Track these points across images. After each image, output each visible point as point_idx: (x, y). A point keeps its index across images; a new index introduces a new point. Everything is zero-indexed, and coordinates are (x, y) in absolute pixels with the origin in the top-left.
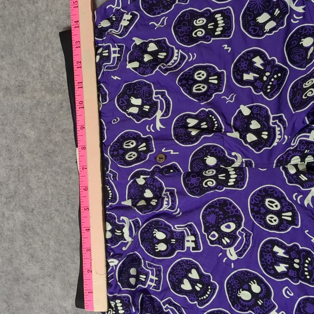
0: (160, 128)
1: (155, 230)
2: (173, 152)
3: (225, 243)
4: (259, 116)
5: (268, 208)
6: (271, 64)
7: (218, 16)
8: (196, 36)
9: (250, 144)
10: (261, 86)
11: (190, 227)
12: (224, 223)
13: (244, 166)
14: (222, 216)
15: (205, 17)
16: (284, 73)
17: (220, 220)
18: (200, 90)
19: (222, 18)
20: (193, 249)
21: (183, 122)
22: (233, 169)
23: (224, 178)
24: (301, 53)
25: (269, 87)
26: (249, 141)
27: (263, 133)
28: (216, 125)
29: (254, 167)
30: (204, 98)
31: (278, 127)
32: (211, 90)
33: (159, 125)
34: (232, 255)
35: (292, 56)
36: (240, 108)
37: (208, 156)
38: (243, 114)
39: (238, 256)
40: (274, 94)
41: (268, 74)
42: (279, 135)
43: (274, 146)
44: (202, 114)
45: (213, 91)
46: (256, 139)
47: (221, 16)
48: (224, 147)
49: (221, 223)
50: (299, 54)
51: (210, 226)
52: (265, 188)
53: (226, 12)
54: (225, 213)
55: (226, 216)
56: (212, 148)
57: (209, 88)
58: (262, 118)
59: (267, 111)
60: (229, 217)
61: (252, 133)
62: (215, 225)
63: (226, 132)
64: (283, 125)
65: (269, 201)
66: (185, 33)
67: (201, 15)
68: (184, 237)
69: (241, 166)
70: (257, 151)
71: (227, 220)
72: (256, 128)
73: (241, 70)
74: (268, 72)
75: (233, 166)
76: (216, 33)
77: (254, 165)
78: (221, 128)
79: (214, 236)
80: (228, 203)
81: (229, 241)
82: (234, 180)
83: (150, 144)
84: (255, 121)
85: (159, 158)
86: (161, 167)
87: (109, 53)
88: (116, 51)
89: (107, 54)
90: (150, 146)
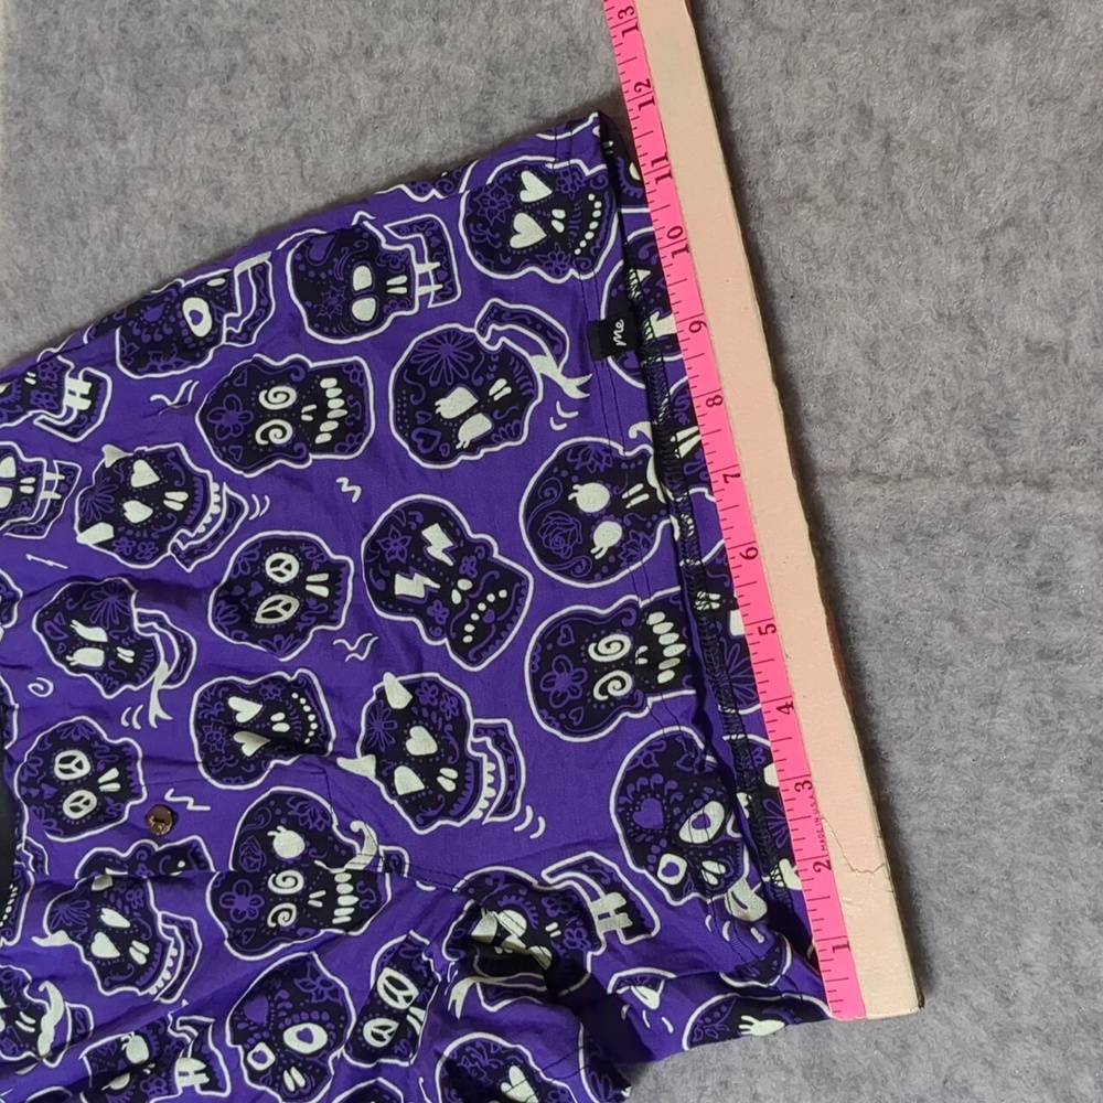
0: (157, 719)
2: (195, 804)
4: (434, 714)
6: (476, 555)
7: (328, 383)
8: (266, 442)
9: (402, 799)
10: (444, 617)
13: (380, 870)
15: (292, 384)
16: (519, 589)
18: (276, 614)
19: (339, 391)
21: (219, 706)
22: (349, 877)
23: (320, 904)
24: (571, 530)
25: (469, 628)
26: (401, 792)
27: (442, 772)
28: (314, 726)
29: (406, 875)
30: (284, 643)
31: (489, 760)
32: (309, 615)
33: (156, 710)
35: (545, 536)
36: (381, 680)
37: (280, 828)
38: (387, 704)
40: (484, 653)
41: (464, 584)
42: (489, 785)
43: (471, 821)
44: (272, 687)
46: (422, 787)
47: (336, 387)
48: (330, 803)
50: (565, 531)
53: (351, 373)
56: (293, 803)
57: (303, 608)
59: (461, 705)
61: (409, 767)
63: (336, 754)
64: (506, 755)
66: (231, 433)
67: (282, 376)
69: (372, 870)
70: (420, 826)
72: (424, 753)
73: (388, 560)
74: (465, 577)
75: (348, 866)
76: (320, 439)
77: (407, 868)
78: (327, 737)
82: (351, 910)
83: (130, 773)
84: (423, 730)
85: (155, 820)
86: (157, 848)
87: (36, 486)
88: (53, 482)
89: (30, 490)
90: (131, 781)
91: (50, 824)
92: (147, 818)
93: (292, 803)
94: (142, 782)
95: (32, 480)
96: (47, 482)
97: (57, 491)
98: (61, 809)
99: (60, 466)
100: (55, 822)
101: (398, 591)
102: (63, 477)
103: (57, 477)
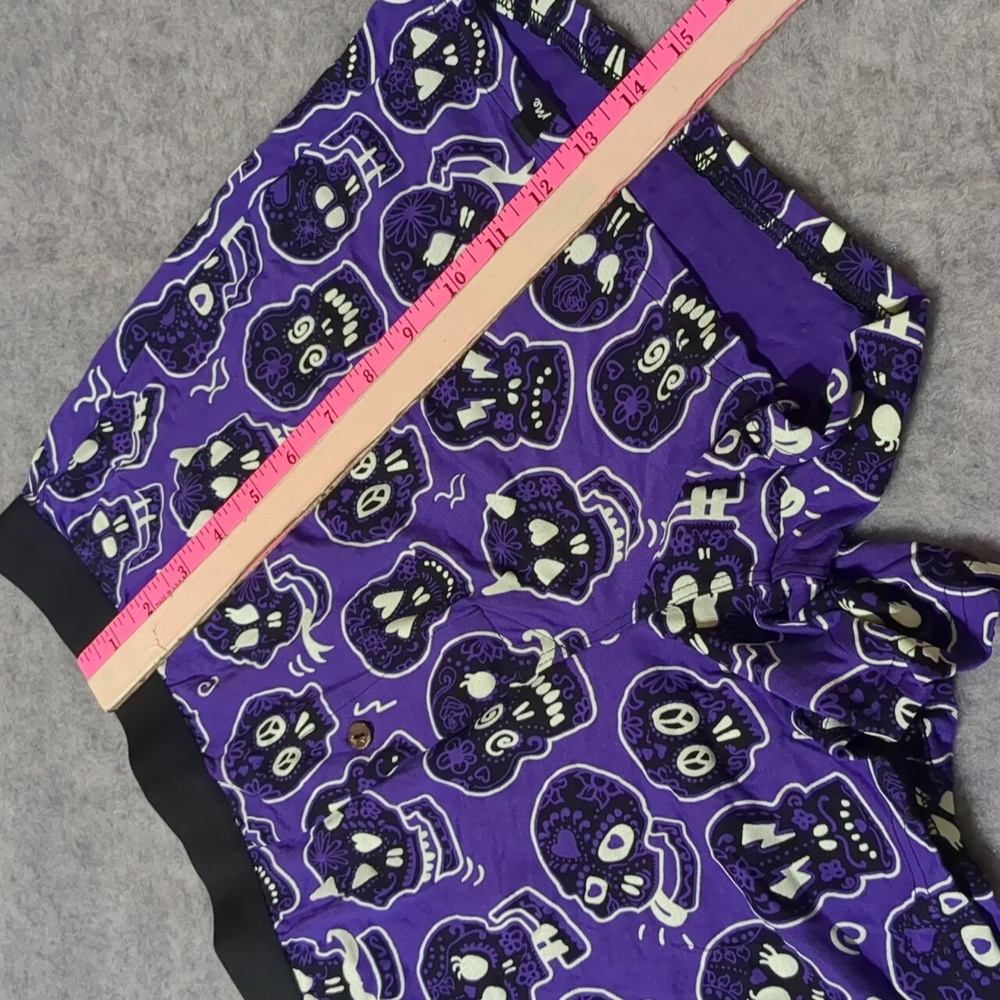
0: (322, 654)
2: (382, 705)
4: (541, 504)
5: (669, 736)
6: (513, 355)
7: (331, 296)
8: (310, 370)
9: (552, 587)
10: (511, 423)
12: (600, 841)
13: (566, 656)
14: (586, 824)
15: (307, 313)
16: (559, 359)
17: (587, 837)
18: (375, 504)
19: (343, 297)
20: (569, 957)
21: (366, 613)
22: (543, 677)
23: (531, 714)
24: (578, 286)
25: (535, 415)
26: (546, 581)
27: (572, 543)
28: (450, 582)
29: (589, 646)
30: (391, 522)
31: (605, 507)
32: (403, 491)
33: (315, 649)
35: (559, 304)
36: (486, 504)
37: (467, 676)
38: (500, 519)
40: (556, 428)
41: (514, 384)
42: (616, 527)
43: (617, 564)
44: (406, 569)
45: (408, 491)
46: (561, 567)
47: (339, 293)
48: (496, 631)
49: (595, 842)
50: (574, 289)
51: (573, 867)
52: (637, 689)
53: (345, 277)
54: (588, 809)
55: (596, 817)
56: (467, 649)
57: (395, 488)
58: (554, 503)
59: (560, 480)
60: (603, 815)
61: (544, 557)
62: (583, 857)
63: (478, 589)
64: (615, 495)
65: (664, 716)
66: (279, 377)
67: (297, 312)
68: (527, 939)
69: (560, 660)
70: (577, 598)
71: (603, 826)
72: (549, 538)
73: (447, 405)
74: (513, 377)
75: (539, 670)
76: (347, 343)
77: (587, 640)
78: (465, 583)
79: (596, 891)
80: (582, 779)
82: (559, 706)
83: (318, 709)
84: (538, 520)
85: (356, 737)
86: (368, 760)
87: (129, 520)
88: (143, 508)
89: (125, 526)
90: (321, 715)
91: (266, 790)
92: (347, 740)
94: (330, 712)
95: (122, 518)
96: (137, 512)
97: (150, 513)
98: (272, 773)
99: (142, 492)
100: (270, 786)
101: (464, 423)
102: (149, 500)
103: (144, 502)
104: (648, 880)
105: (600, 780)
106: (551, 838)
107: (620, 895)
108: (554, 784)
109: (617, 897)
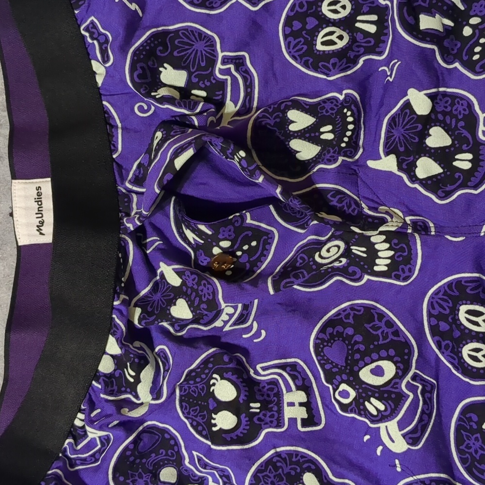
1: (215, 376)
3: (375, 412)
4: (448, 118)
5: (466, 328)
9: (423, 182)
11: (293, 369)
12: (366, 365)
13: (410, 231)
14: (362, 347)
17: (357, 356)
22: (384, 237)
23: (364, 255)
27: (457, 157)
29: (433, 233)
34: (393, 441)
36: (406, 95)
38: (413, 112)
39: (408, 443)
41: (474, 21)
46: (441, 171)
49: (361, 363)
51: (335, 370)
52: (458, 281)
54: (369, 338)
55: (372, 347)
58: (458, 121)
59: (470, 105)
60: (378, 348)
61: (430, 157)
62: (346, 367)
65: (469, 312)
68: (279, 395)
69: (404, 231)
70: (441, 198)
71: (375, 356)
72: (442, 146)
77: (433, 229)
79: (345, 394)
80: (376, 316)
81: (382, 407)
82: (388, 261)
84: (440, 128)
93: (332, 196)
101: (422, 26)
104: (389, 409)
105: (390, 324)
106: (328, 342)
107: (362, 407)
108: (352, 308)
109: (358, 406)
